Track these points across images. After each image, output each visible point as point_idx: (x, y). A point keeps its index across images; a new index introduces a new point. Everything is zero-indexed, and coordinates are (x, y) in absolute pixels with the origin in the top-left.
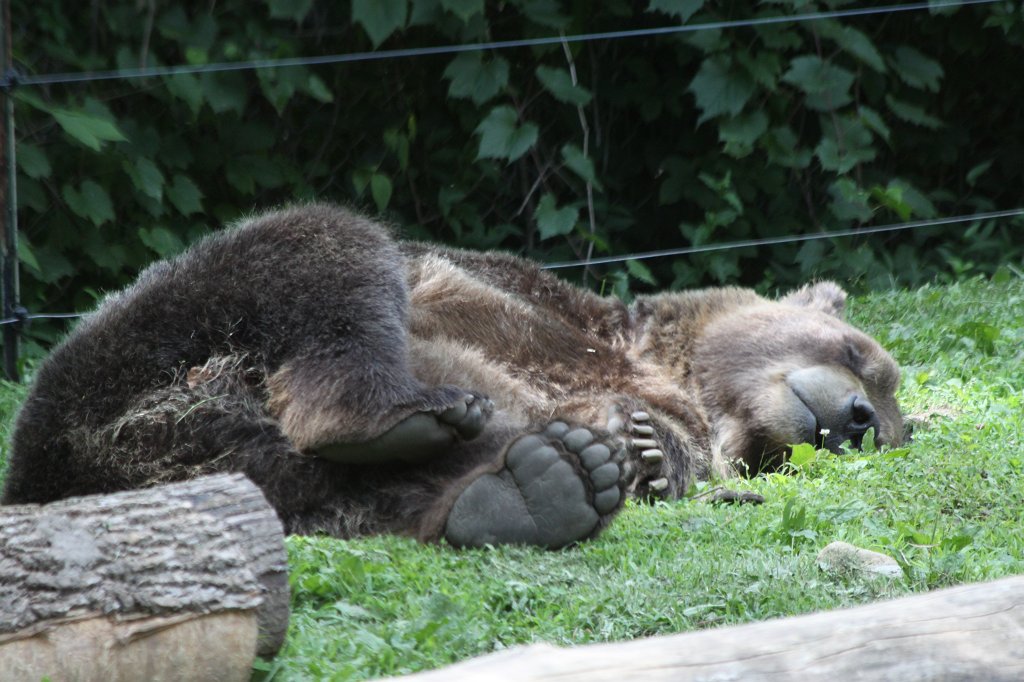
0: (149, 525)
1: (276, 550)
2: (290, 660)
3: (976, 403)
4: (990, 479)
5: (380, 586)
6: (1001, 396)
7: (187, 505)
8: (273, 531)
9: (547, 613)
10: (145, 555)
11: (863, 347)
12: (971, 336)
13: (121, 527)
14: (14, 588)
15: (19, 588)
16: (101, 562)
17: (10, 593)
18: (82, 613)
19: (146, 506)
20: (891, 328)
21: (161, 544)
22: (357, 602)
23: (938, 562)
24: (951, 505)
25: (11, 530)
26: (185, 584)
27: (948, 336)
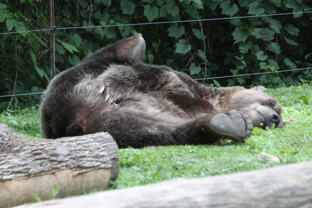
0: (82, 145)
1: (115, 153)
2: (120, 181)
3: (302, 117)
4: (304, 137)
5: (144, 163)
6: (309, 115)
7: (92, 140)
8: (115, 148)
9: (187, 170)
10: (81, 153)
11: (274, 102)
12: (302, 99)
13: (75, 146)
14: (46, 161)
15: (48, 161)
16: (69, 155)
17: (45, 162)
18: (64, 168)
19: (82, 140)
20: (282, 97)
21: (85, 150)
22: (138, 166)
23: (289, 158)
24: (294, 143)
25: (46, 146)
26: (91, 161)
27: (296, 99)
